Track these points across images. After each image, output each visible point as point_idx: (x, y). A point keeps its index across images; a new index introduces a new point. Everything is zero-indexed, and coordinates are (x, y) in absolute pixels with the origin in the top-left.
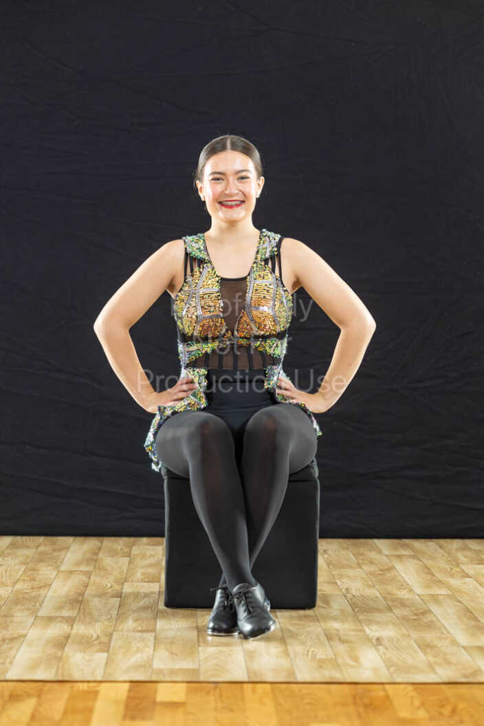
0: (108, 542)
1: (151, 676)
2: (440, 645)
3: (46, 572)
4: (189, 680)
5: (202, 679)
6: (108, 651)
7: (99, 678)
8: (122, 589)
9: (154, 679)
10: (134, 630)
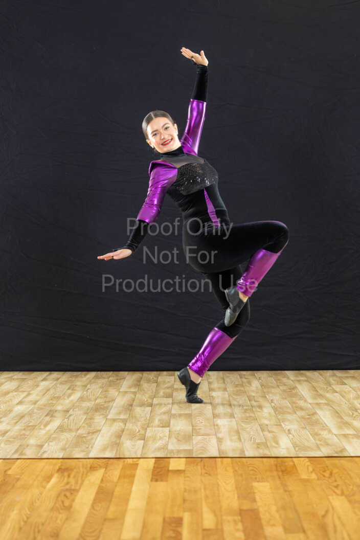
0: (146, 375)
1: (167, 454)
2: (322, 433)
3: (113, 392)
4: (188, 456)
5: (194, 456)
6: (144, 439)
7: (139, 456)
8: (152, 401)
9: (168, 456)
10: (159, 426)
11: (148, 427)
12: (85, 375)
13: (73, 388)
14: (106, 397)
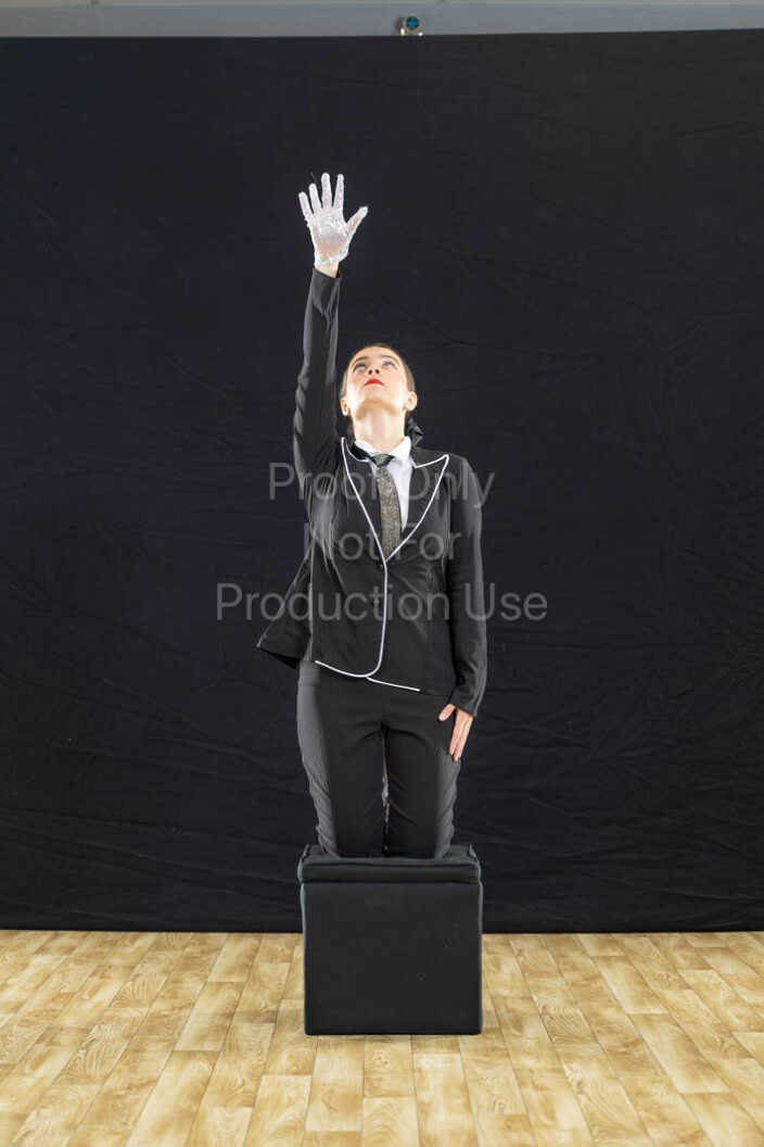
0: (268, 941)
1: (302, 1143)
2: (653, 1091)
3: (190, 984)
6: (253, 1105)
8: (278, 1009)
10: (288, 1072)
11: (264, 1073)
12: (133, 941)
13: (102, 973)
14: (174, 996)
